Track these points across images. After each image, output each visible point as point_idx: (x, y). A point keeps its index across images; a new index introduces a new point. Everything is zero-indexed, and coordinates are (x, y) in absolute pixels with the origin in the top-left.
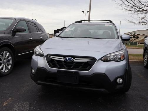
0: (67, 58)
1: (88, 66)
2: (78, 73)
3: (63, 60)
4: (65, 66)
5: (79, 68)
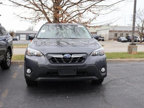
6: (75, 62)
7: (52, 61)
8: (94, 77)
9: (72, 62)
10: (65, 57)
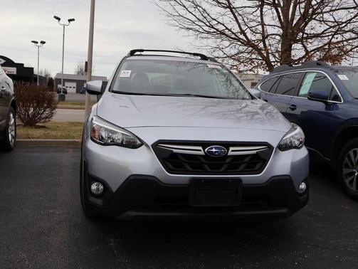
0: (212, 148)
1: (256, 163)
2: (239, 180)
3: (202, 153)
4: (206, 167)
5: (240, 169)
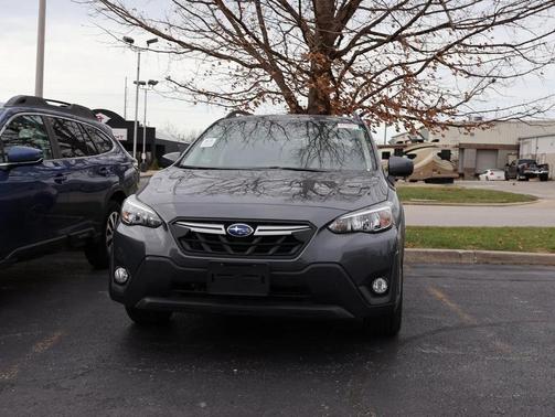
6: (268, 251)
7: (190, 243)
8: (335, 309)
9: (255, 251)
10: (233, 232)
